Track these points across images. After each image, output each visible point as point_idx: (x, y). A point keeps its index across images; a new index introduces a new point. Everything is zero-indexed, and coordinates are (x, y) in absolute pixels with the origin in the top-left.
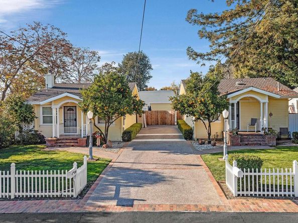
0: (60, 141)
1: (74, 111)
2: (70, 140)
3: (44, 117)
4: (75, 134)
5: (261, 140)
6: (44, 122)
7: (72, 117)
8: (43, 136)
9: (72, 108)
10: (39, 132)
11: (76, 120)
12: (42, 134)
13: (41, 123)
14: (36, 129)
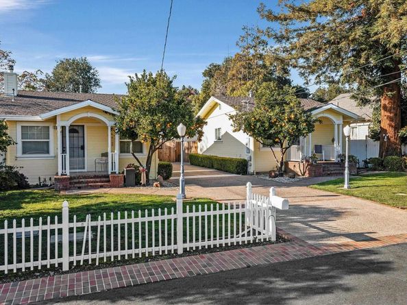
0: (77, 181)
1: (81, 134)
2: (91, 178)
3: (23, 142)
4: (83, 171)
5: (338, 168)
6: (24, 152)
7: (76, 143)
8: (22, 175)
9: (76, 128)
10: (15, 170)
11: (83, 148)
12: (20, 172)
13: (20, 154)
14: (9, 163)
